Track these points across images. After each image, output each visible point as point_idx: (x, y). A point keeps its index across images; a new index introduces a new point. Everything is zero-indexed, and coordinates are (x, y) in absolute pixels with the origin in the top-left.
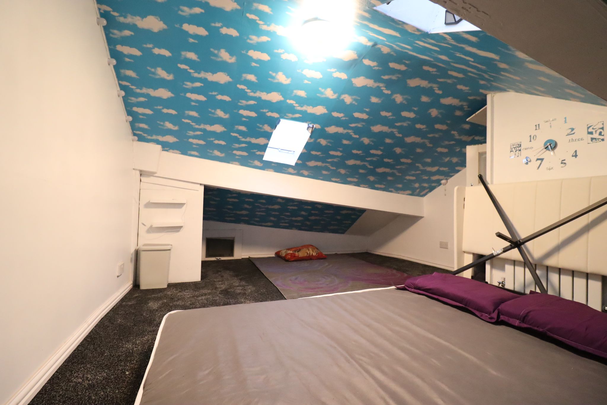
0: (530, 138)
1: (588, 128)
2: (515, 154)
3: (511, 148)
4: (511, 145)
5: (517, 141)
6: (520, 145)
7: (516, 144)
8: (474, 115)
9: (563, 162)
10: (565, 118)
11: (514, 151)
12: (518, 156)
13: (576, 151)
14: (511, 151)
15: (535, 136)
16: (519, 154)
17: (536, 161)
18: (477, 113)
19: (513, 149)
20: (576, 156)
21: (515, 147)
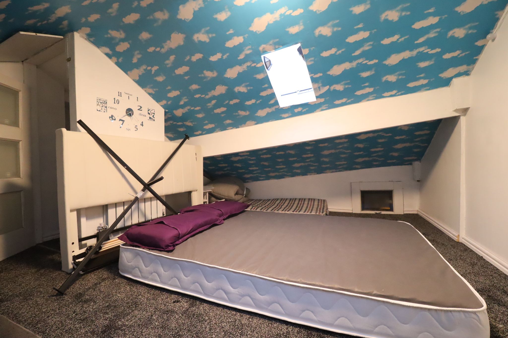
0: (114, 100)
1: (149, 110)
2: (102, 108)
3: (97, 101)
4: (98, 99)
5: (104, 98)
6: (106, 102)
7: (103, 100)
8: (34, 34)
9: (136, 127)
10: (137, 98)
11: (101, 106)
12: (104, 112)
13: (142, 122)
14: (97, 105)
15: (118, 101)
16: (105, 110)
17: (119, 121)
18: (38, 34)
19: (100, 104)
20: (142, 125)
21: (101, 102)
